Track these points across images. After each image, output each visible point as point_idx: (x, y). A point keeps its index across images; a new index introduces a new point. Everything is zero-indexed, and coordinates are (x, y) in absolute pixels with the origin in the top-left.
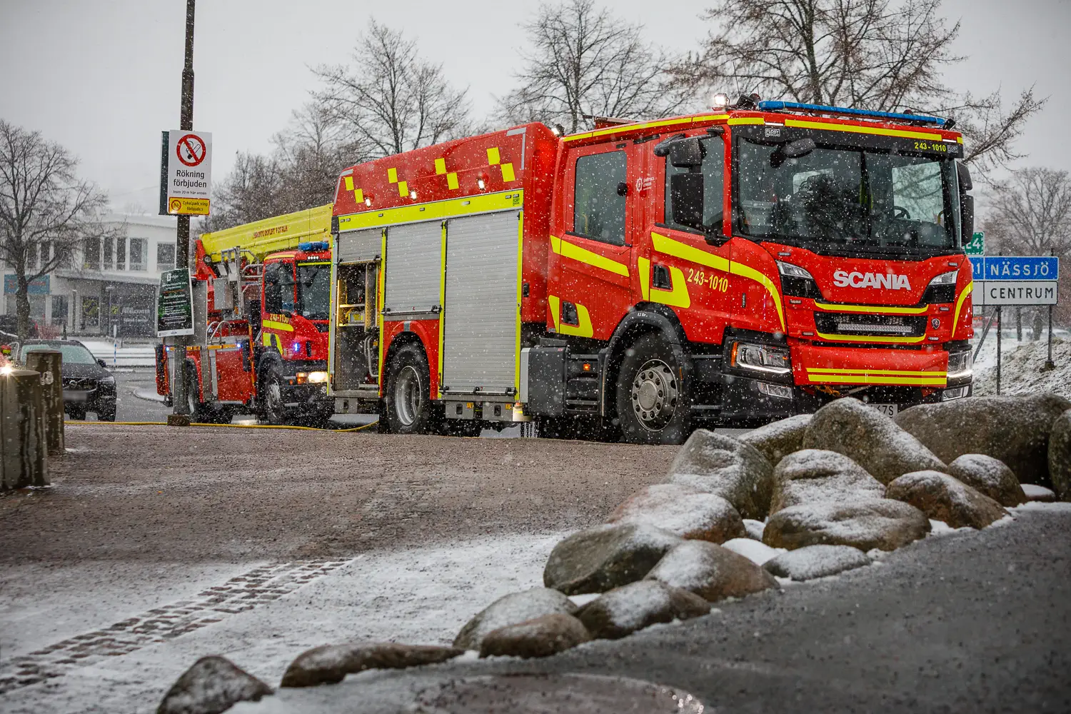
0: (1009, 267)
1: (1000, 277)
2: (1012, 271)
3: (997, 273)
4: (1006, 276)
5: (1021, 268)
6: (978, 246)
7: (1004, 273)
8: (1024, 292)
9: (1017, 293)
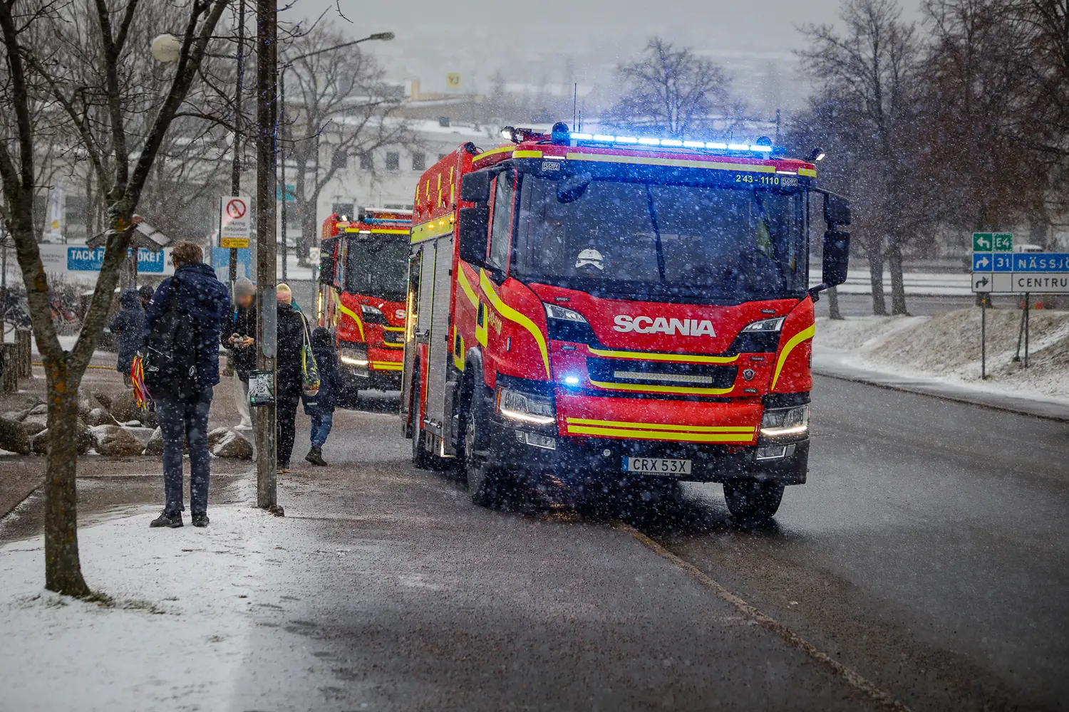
0: (1036, 261)
1: (1027, 269)
2: (1038, 263)
3: (1025, 266)
4: (1033, 269)
5: (1047, 263)
6: (1007, 244)
7: (1031, 266)
8: (1050, 282)
9: (1043, 282)
